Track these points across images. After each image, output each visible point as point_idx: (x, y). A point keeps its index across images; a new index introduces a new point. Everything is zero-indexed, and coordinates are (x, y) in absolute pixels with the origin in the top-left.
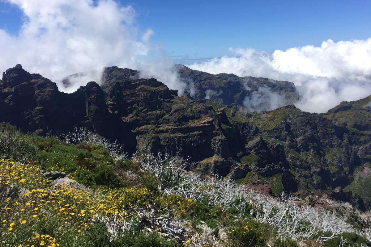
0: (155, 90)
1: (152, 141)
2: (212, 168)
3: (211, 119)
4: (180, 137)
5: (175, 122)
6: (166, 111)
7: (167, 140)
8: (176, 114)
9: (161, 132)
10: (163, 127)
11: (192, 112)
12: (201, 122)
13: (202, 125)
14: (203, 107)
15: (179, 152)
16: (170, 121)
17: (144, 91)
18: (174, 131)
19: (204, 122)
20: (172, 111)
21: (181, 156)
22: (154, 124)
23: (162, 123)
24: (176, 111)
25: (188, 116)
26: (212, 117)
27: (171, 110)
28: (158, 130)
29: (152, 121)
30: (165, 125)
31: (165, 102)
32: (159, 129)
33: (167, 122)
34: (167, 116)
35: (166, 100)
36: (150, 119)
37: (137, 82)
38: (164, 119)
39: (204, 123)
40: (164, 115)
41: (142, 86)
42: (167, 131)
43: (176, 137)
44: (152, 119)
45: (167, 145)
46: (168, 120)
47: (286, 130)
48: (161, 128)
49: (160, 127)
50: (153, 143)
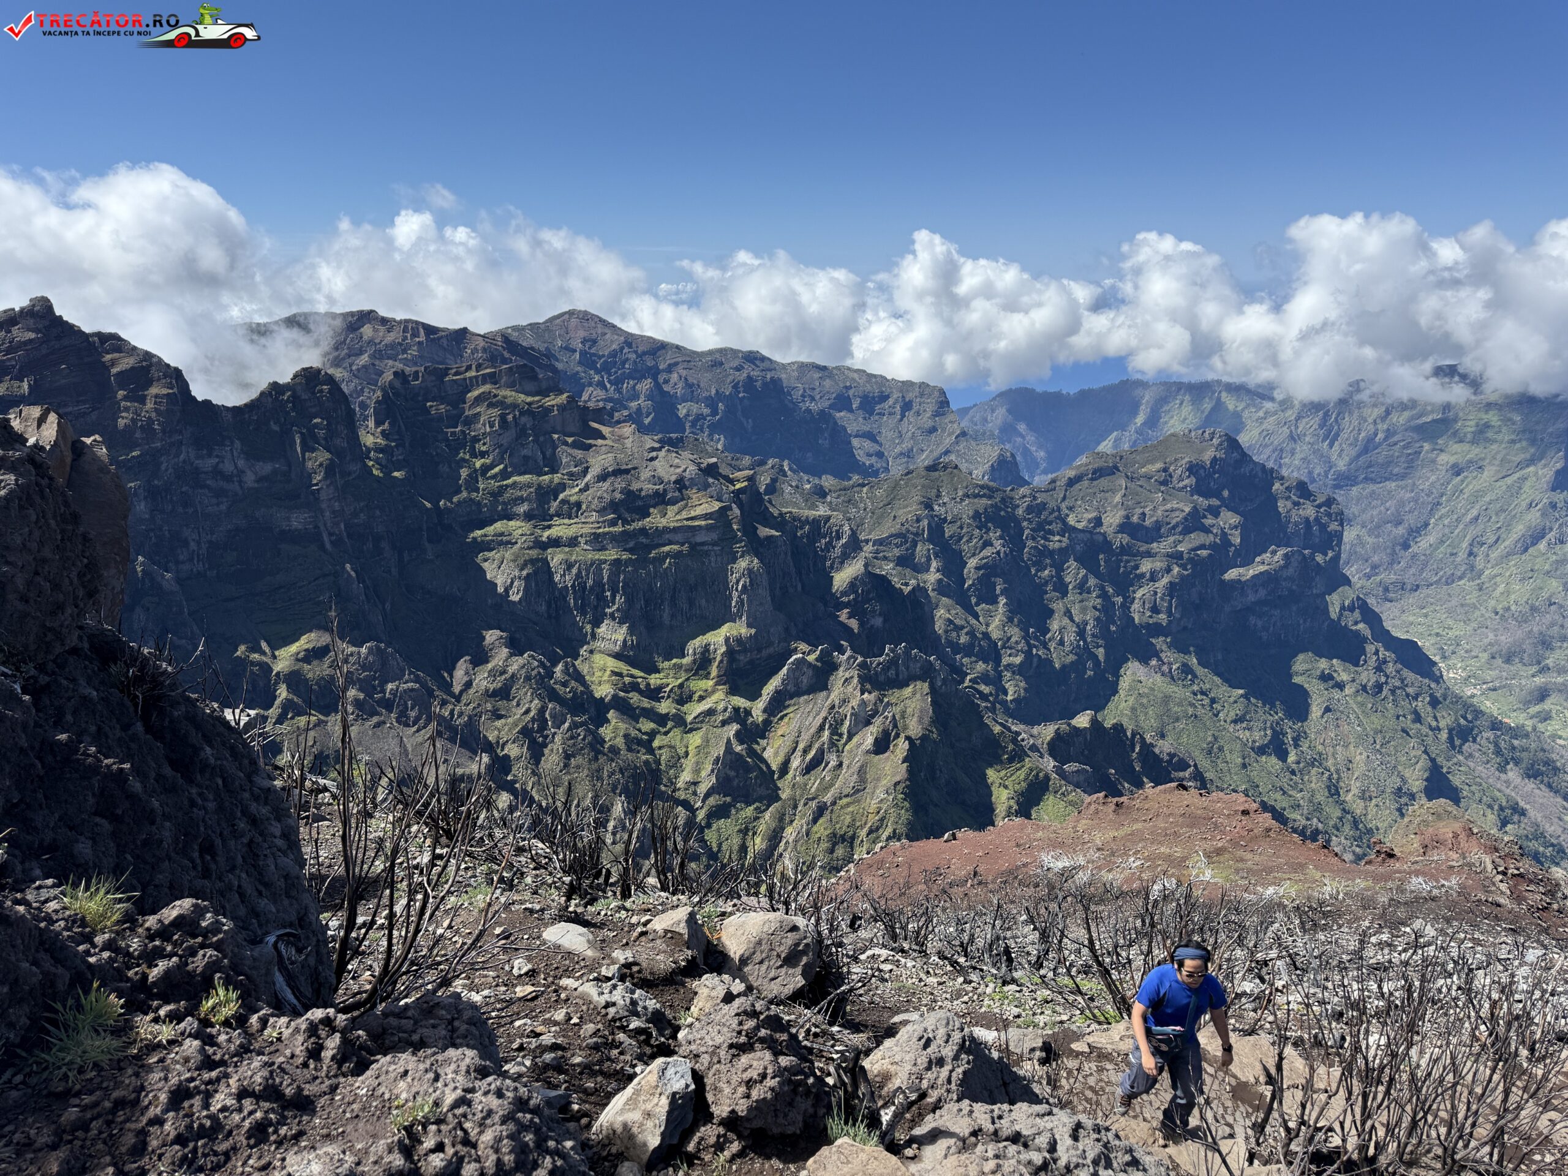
0: (530, 404)
1: (525, 573)
2: (718, 658)
3: (717, 505)
4: (617, 562)
5: (601, 511)
6: (571, 475)
7: (574, 571)
8: (606, 485)
9: (555, 543)
10: (560, 529)
11: (657, 480)
12: (684, 515)
13: (689, 523)
14: (692, 468)
15: (615, 607)
16: (584, 507)
17: (491, 405)
18: (598, 541)
19: (693, 514)
20: (588, 477)
21: (621, 623)
22: (528, 517)
23: (558, 515)
24: (603, 477)
25: (643, 493)
26: (719, 500)
27: (586, 471)
28: (544, 539)
29: (523, 508)
30: (566, 521)
31: (566, 443)
32: (546, 534)
33: (573, 510)
34: (571, 494)
35: (570, 440)
36: (517, 499)
37: (468, 375)
38: (563, 502)
39: (692, 519)
40: (562, 487)
41: (486, 388)
42: (573, 542)
43: (605, 561)
44: (522, 500)
45: (573, 586)
46: (578, 505)
47: (930, 540)
48: (554, 532)
49: (549, 527)
50: (527, 578)
